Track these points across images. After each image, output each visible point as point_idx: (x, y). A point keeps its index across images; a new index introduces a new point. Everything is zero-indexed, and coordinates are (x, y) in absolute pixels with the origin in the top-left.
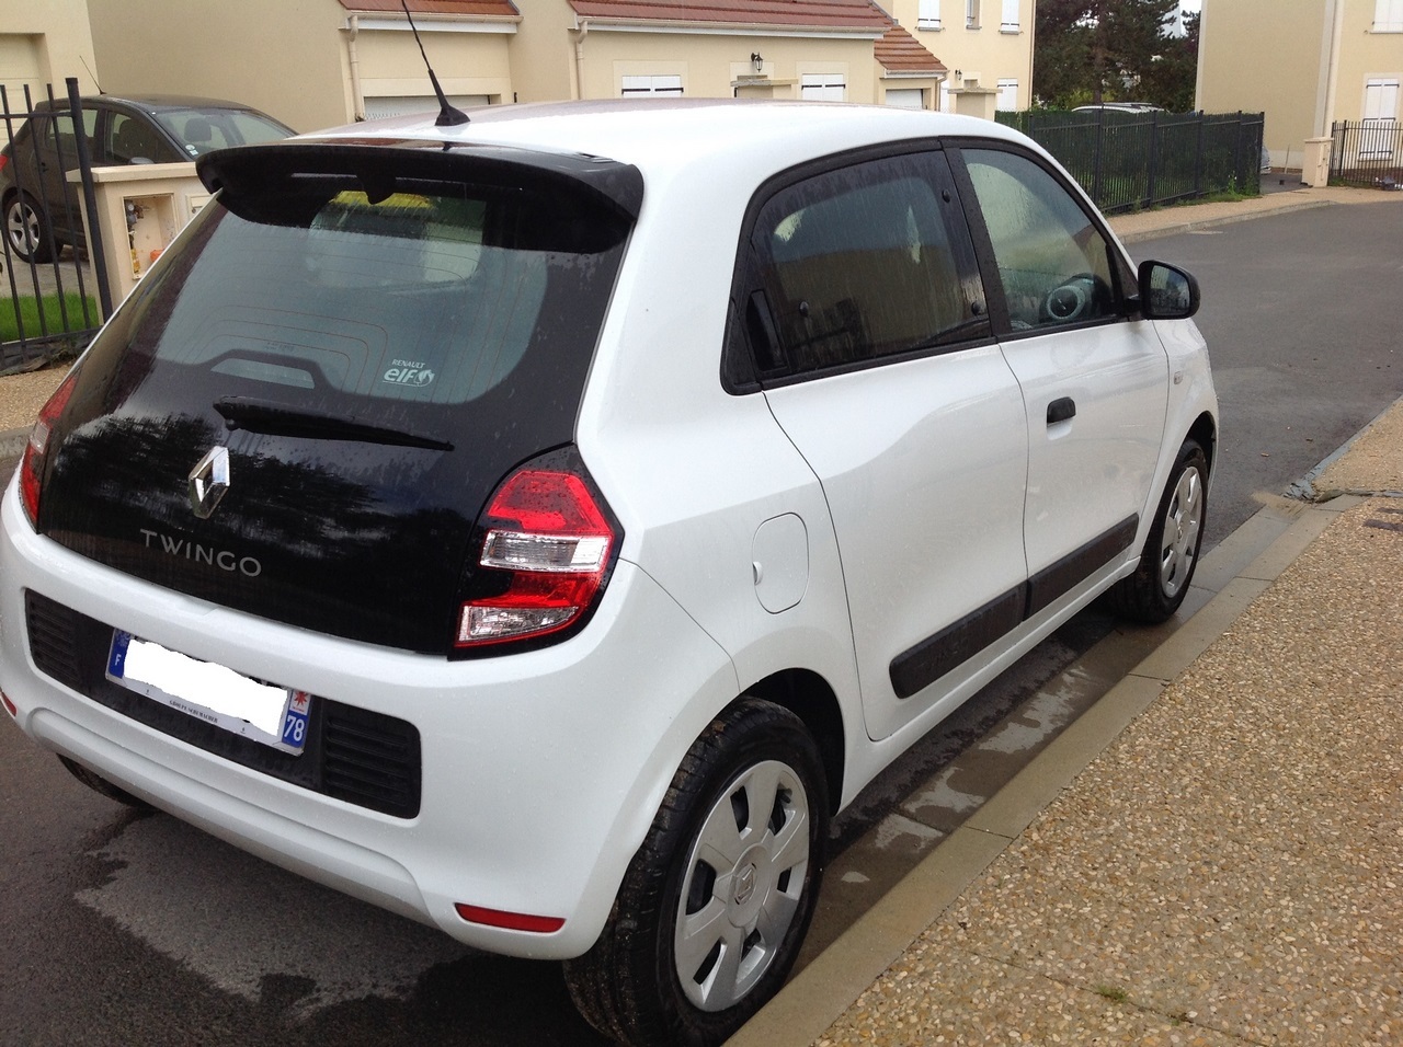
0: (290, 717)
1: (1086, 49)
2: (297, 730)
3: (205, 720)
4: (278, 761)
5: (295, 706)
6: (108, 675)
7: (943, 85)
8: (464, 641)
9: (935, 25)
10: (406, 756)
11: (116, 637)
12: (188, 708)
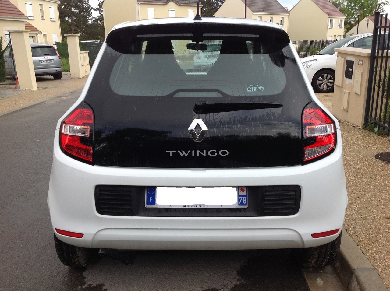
0: (240, 197)
1: (69, 26)
2: (244, 200)
3: (203, 207)
4: (239, 211)
5: (241, 193)
6: (147, 206)
7: (38, 35)
8: (306, 159)
9: (32, 18)
10: (296, 196)
11: (147, 192)
12: (193, 206)
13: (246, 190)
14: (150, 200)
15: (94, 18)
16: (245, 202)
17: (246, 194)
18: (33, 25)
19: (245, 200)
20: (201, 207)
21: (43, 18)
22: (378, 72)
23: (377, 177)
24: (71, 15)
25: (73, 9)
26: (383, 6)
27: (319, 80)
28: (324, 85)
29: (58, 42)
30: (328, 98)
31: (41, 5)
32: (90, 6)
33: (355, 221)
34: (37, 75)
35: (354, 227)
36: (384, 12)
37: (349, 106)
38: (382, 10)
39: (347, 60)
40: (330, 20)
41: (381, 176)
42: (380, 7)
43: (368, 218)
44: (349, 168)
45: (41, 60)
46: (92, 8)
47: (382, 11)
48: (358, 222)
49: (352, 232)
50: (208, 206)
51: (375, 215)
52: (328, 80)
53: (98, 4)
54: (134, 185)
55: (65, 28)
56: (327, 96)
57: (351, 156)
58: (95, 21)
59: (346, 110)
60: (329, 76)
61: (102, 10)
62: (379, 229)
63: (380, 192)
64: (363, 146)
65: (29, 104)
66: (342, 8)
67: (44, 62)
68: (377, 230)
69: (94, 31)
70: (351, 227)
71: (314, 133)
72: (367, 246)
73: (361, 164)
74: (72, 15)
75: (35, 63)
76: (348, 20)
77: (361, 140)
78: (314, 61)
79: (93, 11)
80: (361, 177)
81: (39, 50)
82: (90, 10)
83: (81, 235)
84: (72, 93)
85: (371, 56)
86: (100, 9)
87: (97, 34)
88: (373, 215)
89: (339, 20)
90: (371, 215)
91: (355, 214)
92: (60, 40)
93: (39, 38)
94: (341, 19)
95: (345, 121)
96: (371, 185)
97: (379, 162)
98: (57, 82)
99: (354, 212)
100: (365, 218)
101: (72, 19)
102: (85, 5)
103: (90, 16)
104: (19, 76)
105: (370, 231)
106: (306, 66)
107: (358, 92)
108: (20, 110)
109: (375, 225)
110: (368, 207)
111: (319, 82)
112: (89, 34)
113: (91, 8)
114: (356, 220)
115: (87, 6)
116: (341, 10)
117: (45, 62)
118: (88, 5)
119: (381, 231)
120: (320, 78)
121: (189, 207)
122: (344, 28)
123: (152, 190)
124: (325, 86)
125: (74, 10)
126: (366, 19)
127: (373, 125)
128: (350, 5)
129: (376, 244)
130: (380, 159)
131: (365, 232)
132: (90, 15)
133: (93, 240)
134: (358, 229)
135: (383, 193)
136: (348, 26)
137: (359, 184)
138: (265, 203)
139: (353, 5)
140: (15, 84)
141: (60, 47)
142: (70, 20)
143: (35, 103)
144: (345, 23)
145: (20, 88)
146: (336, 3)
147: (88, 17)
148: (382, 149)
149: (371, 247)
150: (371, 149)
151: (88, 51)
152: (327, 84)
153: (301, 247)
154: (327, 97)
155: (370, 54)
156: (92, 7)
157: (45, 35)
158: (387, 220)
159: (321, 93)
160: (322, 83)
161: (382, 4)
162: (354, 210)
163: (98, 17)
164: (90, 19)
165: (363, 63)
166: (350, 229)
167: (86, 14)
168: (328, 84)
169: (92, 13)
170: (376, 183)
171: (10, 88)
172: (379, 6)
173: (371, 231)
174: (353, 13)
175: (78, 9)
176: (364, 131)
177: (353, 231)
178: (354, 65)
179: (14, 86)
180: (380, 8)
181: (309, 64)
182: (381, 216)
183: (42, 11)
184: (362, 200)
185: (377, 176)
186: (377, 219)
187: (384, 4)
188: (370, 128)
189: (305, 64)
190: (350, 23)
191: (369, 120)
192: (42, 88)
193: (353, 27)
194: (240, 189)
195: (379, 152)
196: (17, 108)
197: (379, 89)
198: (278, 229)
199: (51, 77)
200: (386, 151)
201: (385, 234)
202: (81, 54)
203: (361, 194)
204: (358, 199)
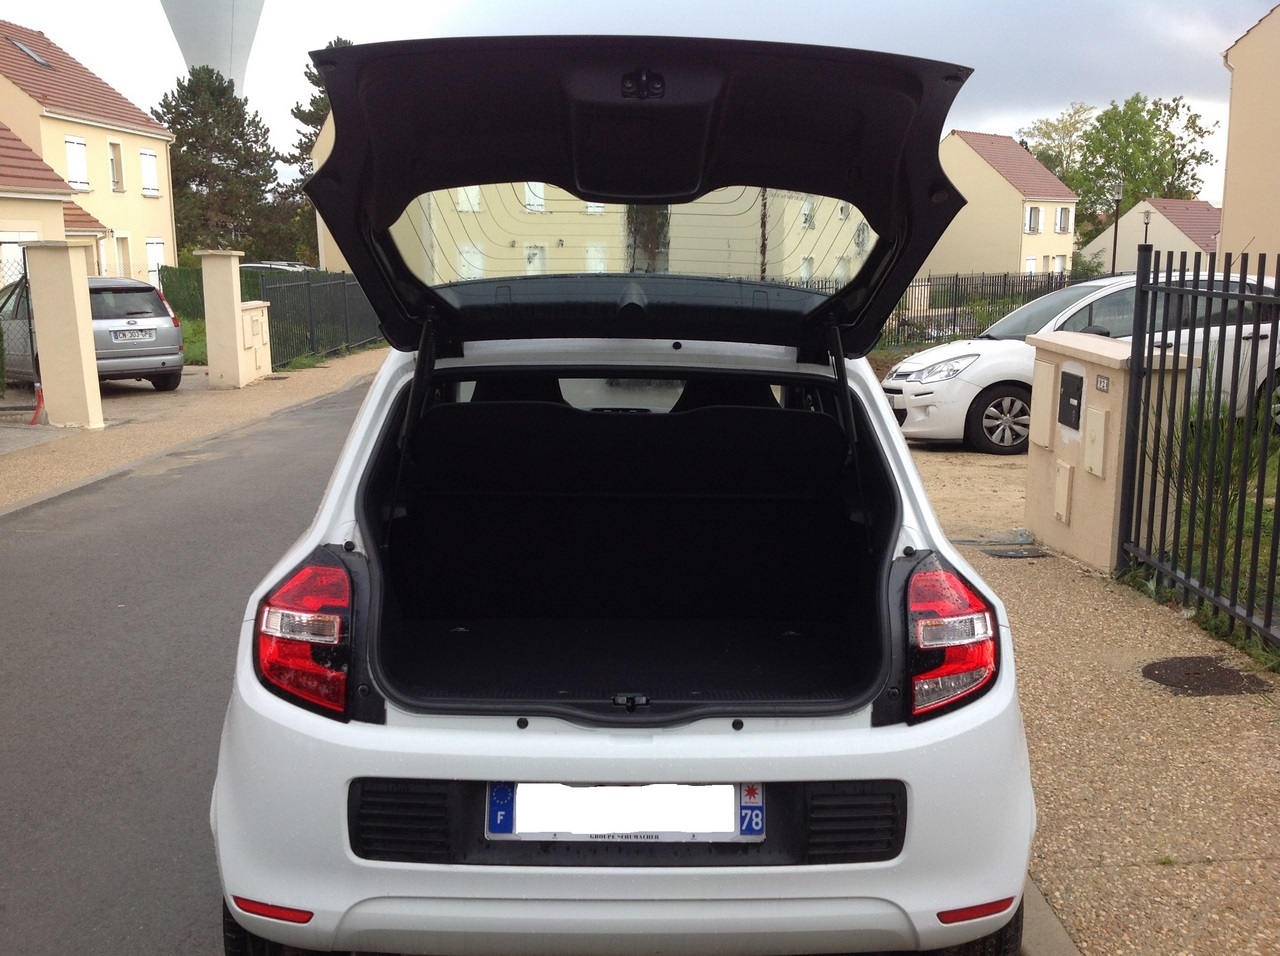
0: (744, 812)
1: (201, 212)
2: (755, 820)
3: (643, 840)
4: (740, 852)
5: (746, 801)
6: (489, 836)
7: (102, 242)
8: (919, 708)
9: (84, 187)
10: (894, 808)
11: (491, 796)
12: (616, 837)
13: (759, 791)
14: (500, 818)
15: (282, 187)
16: (757, 824)
17: (760, 804)
18: (87, 209)
19: (758, 821)
20: (639, 840)
21: (118, 185)
22: (1152, 419)
23: (1143, 738)
24: (206, 174)
25: (216, 156)
26: (1194, 165)
27: (988, 417)
28: (1004, 430)
29: (166, 267)
30: (1014, 474)
31: (114, 146)
32: (271, 150)
33: (1071, 869)
34: (103, 377)
35: (1068, 890)
36: (1200, 184)
37: (1074, 510)
38: (1193, 178)
39: (1063, 373)
40: (1028, 210)
41: (1155, 734)
42: (1185, 170)
43: (1109, 861)
44: (1064, 709)
45: (115, 332)
46: (278, 157)
47: (1191, 181)
48: (1079, 874)
49: (1062, 902)
50: (657, 837)
51: (1129, 854)
52: (1015, 416)
53: (296, 144)
54: (455, 778)
55: (186, 218)
56: (1012, 466)
57: (1072, 668)
58: (284, 196)
59: (1064, 520)
60: (1018, 404)
61: (307, 161)
62: (1137, 894)
63: (1148, 785)
64: (1109, 636)
65: (82, 476)
66: (1067, 171)
67: (124, 335)
68: (1132, 898)
69: (283, 227)
70: (1058, 890)
71: (941, 639)
72: (1099, 945)
73: (1102, 695)
74: (210, 176)
75: (101, 341)
76: (1086, 209)
77: (1107, 620)
78: (970, 360)
79: (279, 165)
80: (1097, 738)
81: (109, 298)
82: (271, 163)
83: (305, 916)
84: (215, 441)
85: (1131, 369)
86: (304, 160)
87: (293, 239)
88: (1123, 853)
89: (1059, 210)
90: (1118, 854)
91: (1074, 850)
92: (170, 260)
93: (102, 250)
94: (1065, 206)
95: (1063, 554)
96: (1124, 763)
97: (1154, 690)
98: (163, 403)
99: (1070, 845)
100: (1100, 862)
101: (211, 187)
102: (254, 145)
103: (268, 182)
104: (48, 384)
105: (1112, 902)
106: (946, 373)
107: (1098, 472)
108: (56, 498)
109: (1126, 883)
110: (1113, 829)
111: (986, 423)
112: (263, 236)
113: (274, 155)
114: (1074, 869)
115: (260, 150)
116: (1062, 178)
117: (128, 337)
118: (266, 145)
119: (1143, 899)
120: (992, 410)
121: (606, 840)
122: (1075, 232)
123: (504, 792)
124: (1008, 433)
125: (220, 160)
126: (1143, 206)
127: (1142, 571)
128: (1091, 163)
129: (1126, 937)
130: (1159, 679)
131: (1096, 904)
132: (271, 176)
133: (338, 928)
134: (1078, 894)
135: (1157, 786)
136: (1088, 227)
137: (1090, 760)
138: (812, 828)
139: (1100, 161)
140: (33, 408)
141: (172, 282)
142: (205, 190)
143: (101, 475)
144: (1076, 216)
145: (47, 423)
146: (1050, 156)
147: (263, 185)
148: (1167, 648)
149: (1110, 947)
150: (1135, 647)
151: (268, 304)
152: (1011, 429)
153: (911, 947)
154: (1014, 471)
155: (1129, 362)
156: (277, 154)
157: (122, 241)
158: (1160, 866)
159: (996, 456)
160: (998, 426)
161: (1193, 162)
162: (1072, 837)
163: (295, 185)
164: (270, 191)
165: (1110, 385)
166: (1057, 894)
167: (258, 172)
168: (1016, 427)
169: (276, 172)
170: (1141, 757)
171: (16, 422)
172: (1183, 167)
173: (1115, 899)
174: (1103, 187)
175: (232, 159)
176: (1118, 588)
177: (1063, 899)
178: (1084, 389)
179: (29, 415)
180: (1186, 174)
181: (957, 366)
182: (1145, 857)
183: (116, 164)
184: (1095, 806)
185: (1143, 734)
186: (1134, 865)
187: (1199, 160)
188: (1134, 578)
189: (945, 369)
190: (1093, 217)
191: (1131, 555)
192: (118, 422)
193: (1104, 230)
194: (744, 788)
195: (1156, 656)
196: (43, 490)
197: (1157, 466)
198: (847, 898)
199: (146, 383)
200: (1178, 656)
201: (1153, 908)
202: (247, 313)
203: (1095, 790)
204: (1084, 803)
